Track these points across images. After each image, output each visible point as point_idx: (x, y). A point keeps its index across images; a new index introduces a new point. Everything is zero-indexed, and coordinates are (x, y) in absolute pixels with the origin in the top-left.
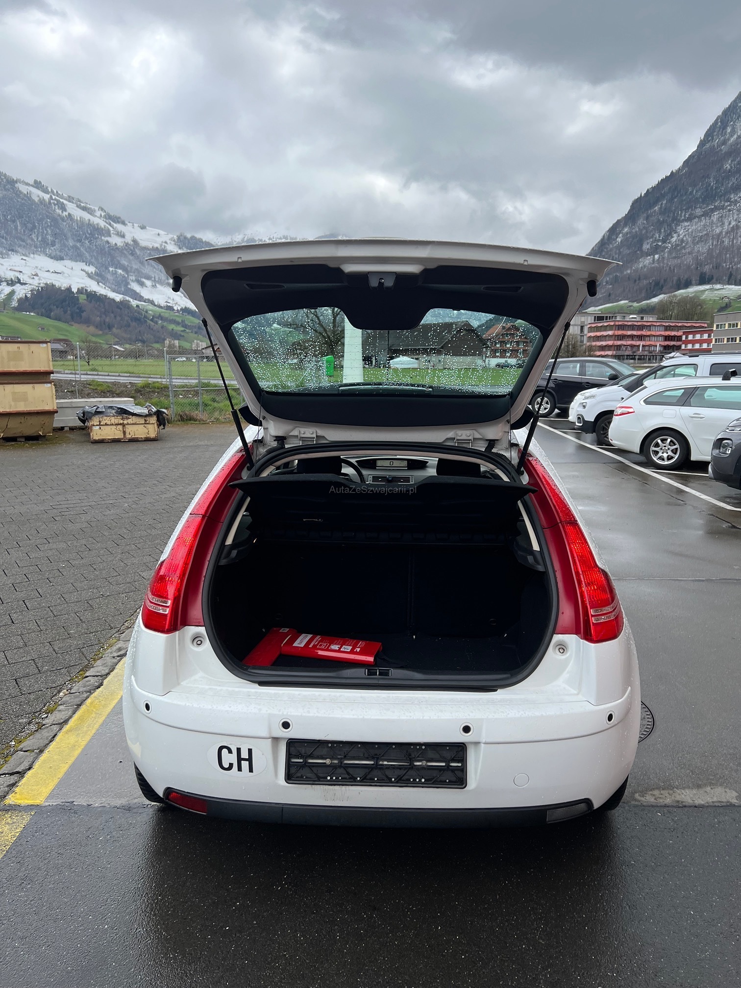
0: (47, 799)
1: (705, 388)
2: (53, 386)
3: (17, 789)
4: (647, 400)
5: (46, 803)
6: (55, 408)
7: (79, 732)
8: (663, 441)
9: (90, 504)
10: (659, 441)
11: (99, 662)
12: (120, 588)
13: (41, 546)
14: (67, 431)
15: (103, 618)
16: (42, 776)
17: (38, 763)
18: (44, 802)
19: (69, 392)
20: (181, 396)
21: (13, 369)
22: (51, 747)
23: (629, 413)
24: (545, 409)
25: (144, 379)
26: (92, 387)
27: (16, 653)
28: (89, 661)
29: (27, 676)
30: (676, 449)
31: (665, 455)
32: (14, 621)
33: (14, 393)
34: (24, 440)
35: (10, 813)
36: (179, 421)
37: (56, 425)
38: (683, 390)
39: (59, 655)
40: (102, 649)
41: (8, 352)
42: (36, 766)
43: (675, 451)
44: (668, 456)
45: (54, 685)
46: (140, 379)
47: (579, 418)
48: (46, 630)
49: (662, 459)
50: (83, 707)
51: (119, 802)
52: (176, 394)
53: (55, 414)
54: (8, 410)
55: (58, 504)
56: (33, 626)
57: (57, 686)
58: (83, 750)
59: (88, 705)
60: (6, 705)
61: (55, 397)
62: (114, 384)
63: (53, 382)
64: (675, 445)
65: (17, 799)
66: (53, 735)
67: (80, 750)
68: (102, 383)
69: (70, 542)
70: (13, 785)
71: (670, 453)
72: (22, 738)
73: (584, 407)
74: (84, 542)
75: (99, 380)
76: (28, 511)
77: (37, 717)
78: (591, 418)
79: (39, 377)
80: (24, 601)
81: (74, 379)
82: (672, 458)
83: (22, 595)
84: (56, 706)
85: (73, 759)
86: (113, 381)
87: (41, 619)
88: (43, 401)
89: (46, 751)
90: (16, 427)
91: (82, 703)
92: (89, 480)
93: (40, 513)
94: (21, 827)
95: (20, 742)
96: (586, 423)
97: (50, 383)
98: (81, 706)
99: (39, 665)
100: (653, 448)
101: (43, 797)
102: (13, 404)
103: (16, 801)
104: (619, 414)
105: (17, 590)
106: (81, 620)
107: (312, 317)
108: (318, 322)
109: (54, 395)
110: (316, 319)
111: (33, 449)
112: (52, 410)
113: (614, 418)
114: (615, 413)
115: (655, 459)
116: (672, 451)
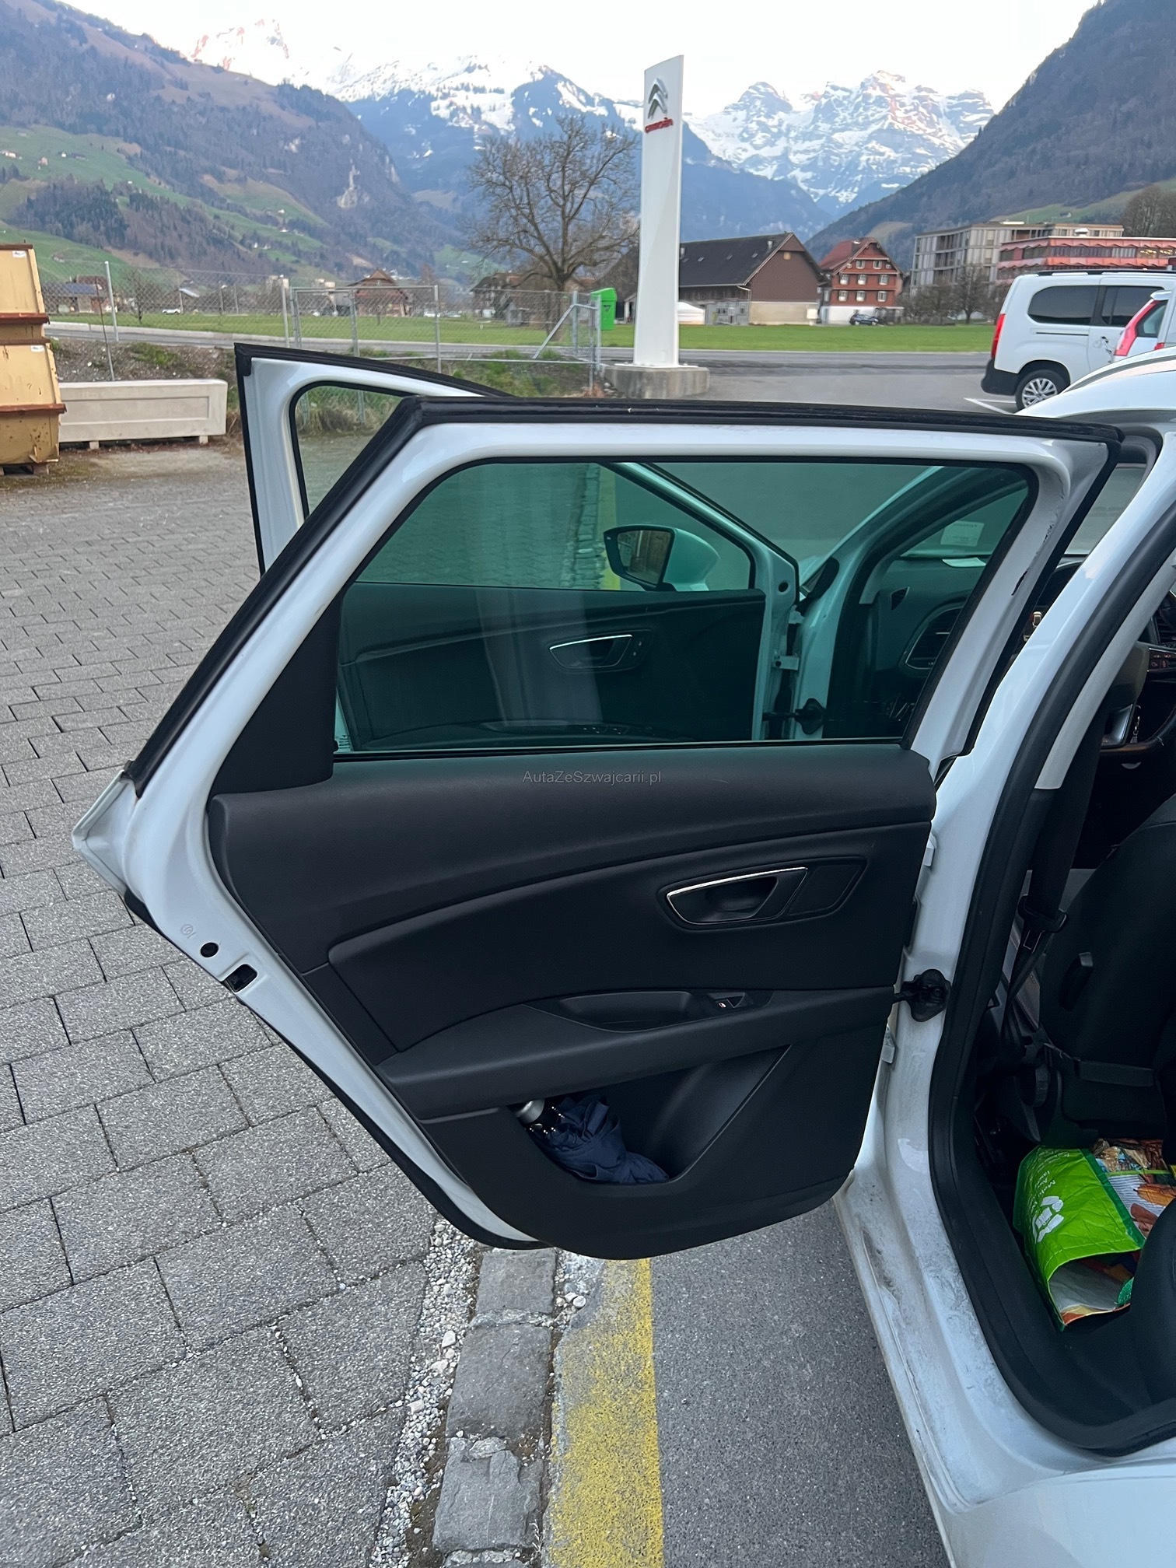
2: (50, 353)
6: (59, 402)
14: (94, 451)
19: (92, 365)
26: (140, 354)
37: (64, 437)
53: (60, 415)
61: (54, 376)
63: (49, 341)
68: (160, 348)
79: (16, 329)
86: (183, 343)
88: (30, 386)
97: (43, 342)
107: (526, 225)
108: (536, 235)
109: (53, 372)
110: (533, 228)
111: (19, 496)
112: (51, 407)
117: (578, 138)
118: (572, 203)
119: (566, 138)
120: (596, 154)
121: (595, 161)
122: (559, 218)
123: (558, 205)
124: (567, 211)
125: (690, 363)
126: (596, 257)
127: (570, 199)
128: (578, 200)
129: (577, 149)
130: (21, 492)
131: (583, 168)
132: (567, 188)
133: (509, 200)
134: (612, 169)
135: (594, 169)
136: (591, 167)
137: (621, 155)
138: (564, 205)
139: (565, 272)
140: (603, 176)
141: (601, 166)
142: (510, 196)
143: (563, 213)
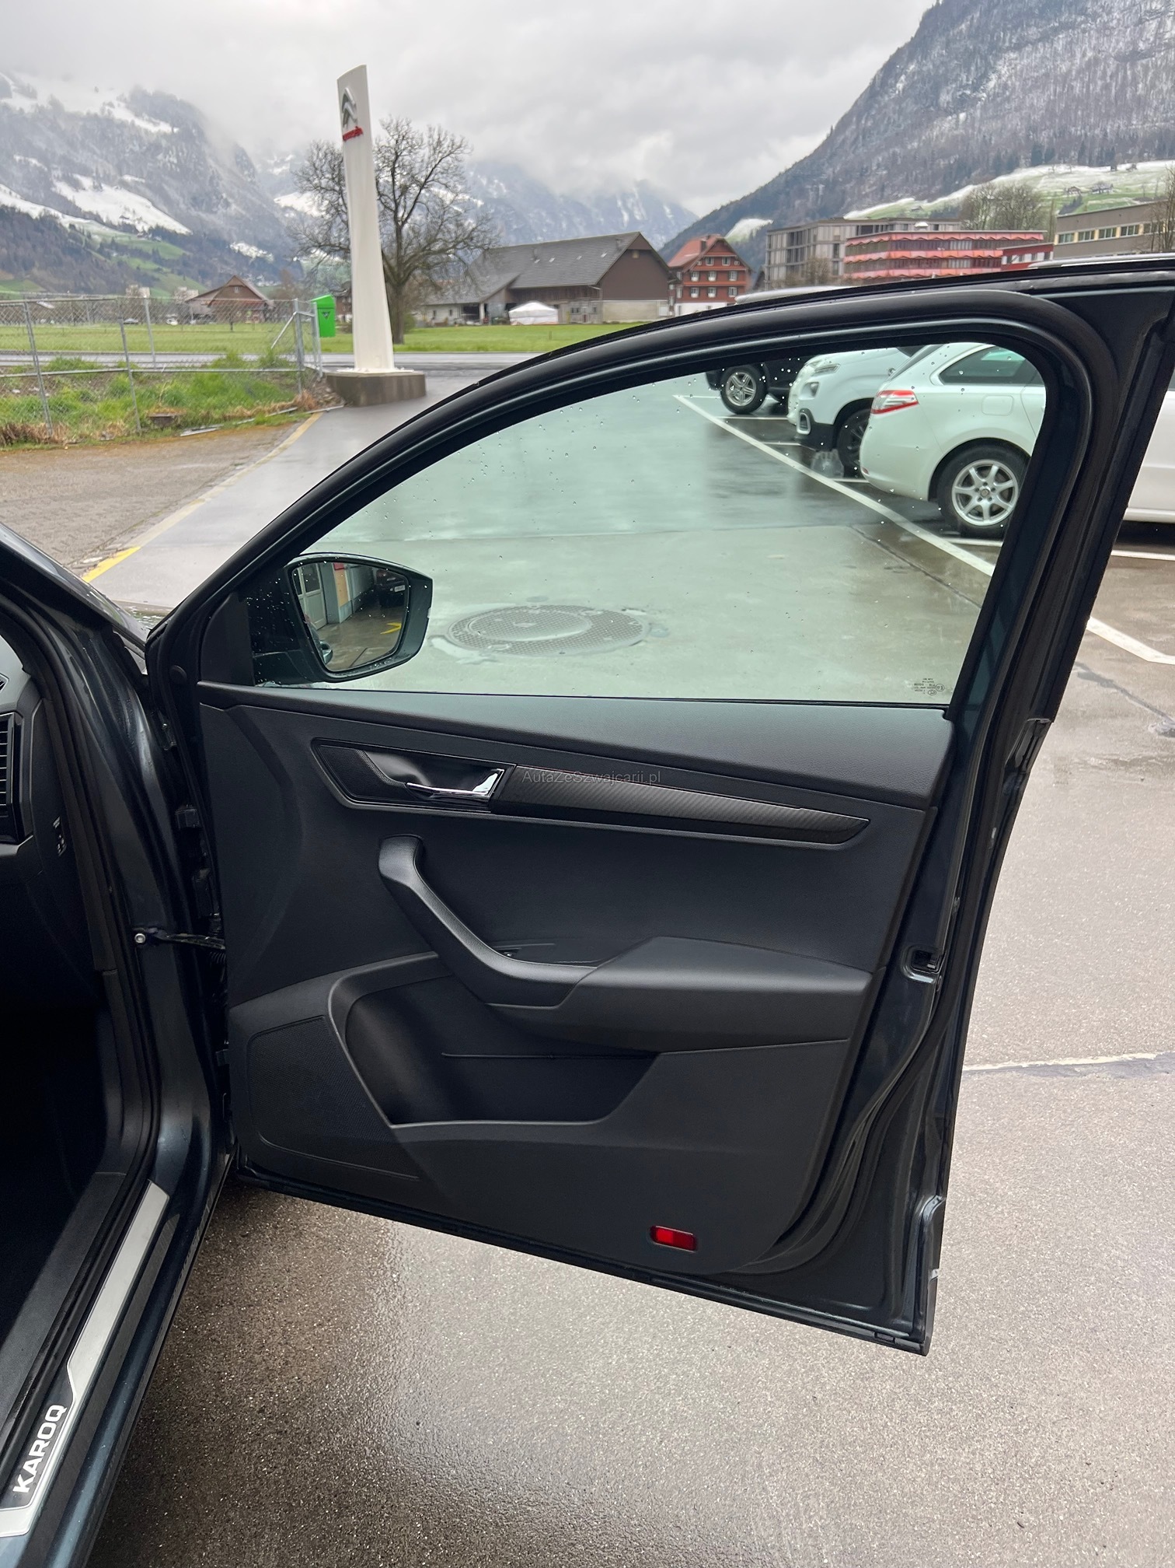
4: (948, 374)
8: (981, 470)
10: (973, 472)
23: (905, 405)
30: (1011, 490)
31: (985, 504)
43: (1007, 495)
44: (991, 507)
47: (803, 418)
49: (979, 514)
64: (1007, 479)
71: (997, 500)
73: (814, 392)
78: (826, 416)
82: (1001, 510)
96: (817, 428)
100: (957, 488)
104: (882, 408)
113: (874, 419)
114: (875, 406)
115: (962, 513)
116: (1002, 494)
117: (404, 142)
118: (405, 207)
119: (393, 142)
120: (426, 158)
121: (425, 165)
122: (393, 223)
123: (389, 208)
124: (400, 215)
125: (406, 368)
126: (431, 259)
128: (410, 203)
129: (405, 153)
131: (414, 172)
132: (398, 194)
134: (442, 173)
135: (424, 173)
136: (420, 171)
137: (449, 158)
138: (396, 209)
139: (402, 276)
140: (433, 180)
141: (430, 169)
143: (395, 218)
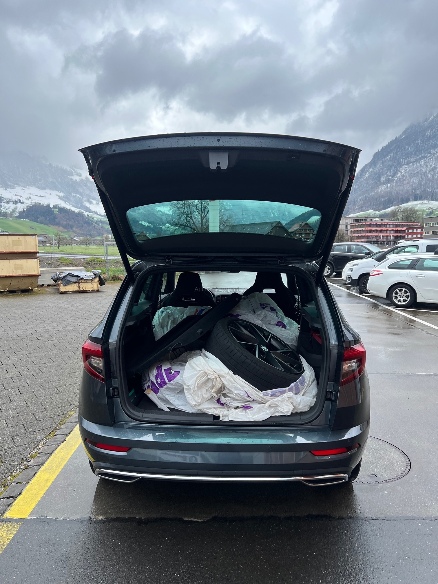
0: (30, 515)
1: (424, 259)
2: (38, 260)
3: (11, 508)
4: (390, 267)
5: (29, 517)
6: (39, 273)
7: (51, 471)
8: (400, 290)
9: (59, 329)
10: (398, 291)
11: (63, 426)
12: (76, 380)
13: (29, 354)
14: (45, 287)
15: (66, 398)
16: (27, 499)
17: (24, 491)
18: (28, 516)
19: (47, 264)
20: (113, 266)
21: (15, 250)
22: (33, 480)
23: (379, 274)
24: (328, 272)
25: (92, 256)
26: (61, 261)
27: (12, 420)
28: (57, 425)
29: (19, 435)
30: (408, 295)
31: (402, 299)
32: (12, 400)
33: (15, 265)
34: (20, 292)
35: (6, 523)
36: (112, 281)
37: (40, 283)
38: (411, 261)
39: (39, 422)
40: (65, 418)
41: (13, 241)
42: (24, 493)
43: (407, 297)
44: (403, 300)
45: (36, 441)
46: (89, 256)
47: (348, 278)
48: (31, 406)
49: (400, 301)
50: (53, 455)
51: (76, 517)
52: (110, 266)
53: (39, 277)
54: (11, 274)
55: (40, 329)
56: (23, 404)
57: (38, 441)
58: (53, 482)
59: (56, 453)
60: (6, 453)
62: (74, 259)
63: (38, 258)
64: (407, 293)
65: (11, 515)
66: (34, 473)
67: (51, 482)
68: (67, 259)
69: (46, 352)
70: (9, 505)
71: (405, 298)
72: (15, 474)
73: (352, 271)
74: (55, 352)
75: (65, 257)
76: (22, 333)
77: (24, 461)
78: (356, 277)
79: (30, 255)
80: (18, 388)
81: (51, 257)
82: (406, 301)
83: (16, 385)
84: (36, 454)
85: (47, 488)
86: (73, 257)
87: (28, 399)
88: (32, 269)
89: (30, 483)
90: (16, 285)
91: (53, 452)
92: (58, 315)
93: (29, 335)
94: (14, 533)
95: (14, 477)
96: (353, 280)
97: (37, 258)
98: (52, 454)
99: (26, 428)
100: (394, 295)
101: (28, 513)
102: (14, 271)
103: (11, 516)
104: (373, 274)
105: (14, 381)
106: (52, 400)
107: (189, 220)
108: (193, 222)
109: (39, 266)
110: (192, 220)
111: (25, 297)
112: (37, 275)
113: (370, 277)
114: (371, 274)
115: (396, 301)
116: (406, 296)
118: (204, 213)
123: (200, 213)
124: (203, 215)
127: (204, 212)
128: (206, 212)
130: (26, 296)
132: (202, 209)
133: (183, 212)
138: (202, 213)
142: (184, 211)
